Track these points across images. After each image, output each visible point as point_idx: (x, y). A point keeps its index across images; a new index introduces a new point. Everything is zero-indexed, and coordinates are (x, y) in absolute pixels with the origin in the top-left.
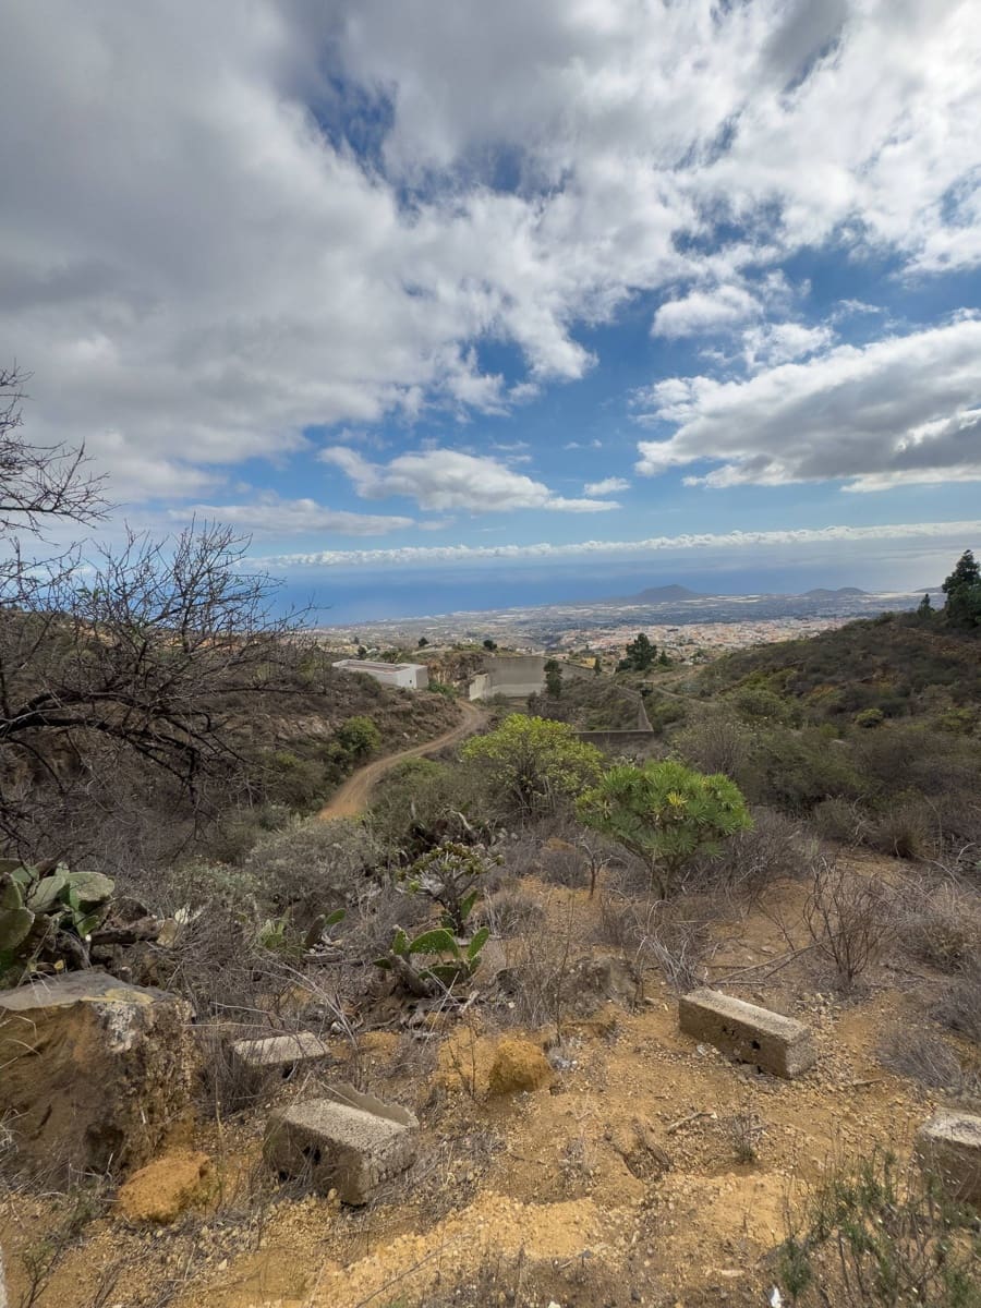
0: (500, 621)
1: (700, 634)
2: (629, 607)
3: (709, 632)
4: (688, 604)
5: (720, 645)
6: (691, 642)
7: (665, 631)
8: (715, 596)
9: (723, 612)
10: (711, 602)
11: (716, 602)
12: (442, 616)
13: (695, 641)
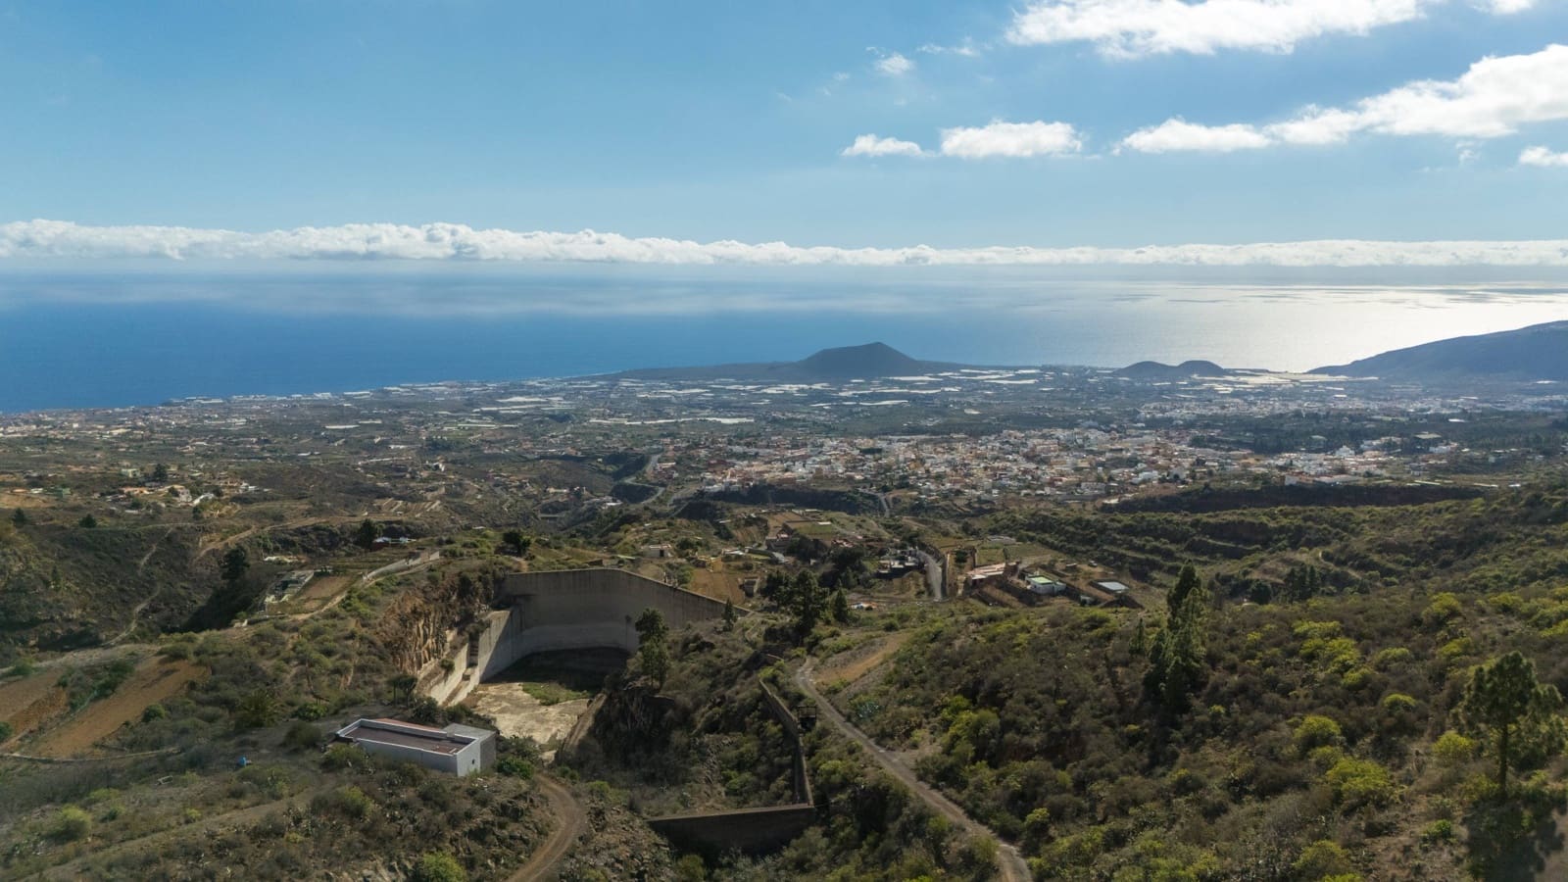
0: (503, 410)
1: (923, 462)
2: (787, 387)
3: (940, 458)
4: (902, 384)
5: (958, 493)
6: (904, 484)
7: (856, 452)
8: (955, 368)
9: (970, 406)
10: (948, 382)
11: (958, 383)
12: (365, 394)
13: (912, 480)
